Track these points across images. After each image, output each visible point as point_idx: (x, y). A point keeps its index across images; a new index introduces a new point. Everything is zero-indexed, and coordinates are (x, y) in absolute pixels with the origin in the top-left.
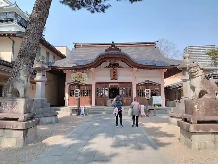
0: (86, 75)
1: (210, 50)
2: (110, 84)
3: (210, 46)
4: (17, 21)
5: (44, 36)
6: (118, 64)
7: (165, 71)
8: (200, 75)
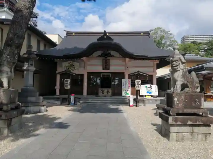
0: (78, 64)
1: (207, 40)
2: (102, 74)
3: (208, 36)
4: (8, 7)
5: (36, 22)
6: (110, 53)
7: (158, 61)
8: (181, 69)
